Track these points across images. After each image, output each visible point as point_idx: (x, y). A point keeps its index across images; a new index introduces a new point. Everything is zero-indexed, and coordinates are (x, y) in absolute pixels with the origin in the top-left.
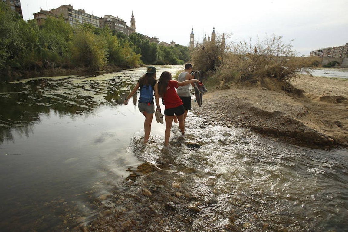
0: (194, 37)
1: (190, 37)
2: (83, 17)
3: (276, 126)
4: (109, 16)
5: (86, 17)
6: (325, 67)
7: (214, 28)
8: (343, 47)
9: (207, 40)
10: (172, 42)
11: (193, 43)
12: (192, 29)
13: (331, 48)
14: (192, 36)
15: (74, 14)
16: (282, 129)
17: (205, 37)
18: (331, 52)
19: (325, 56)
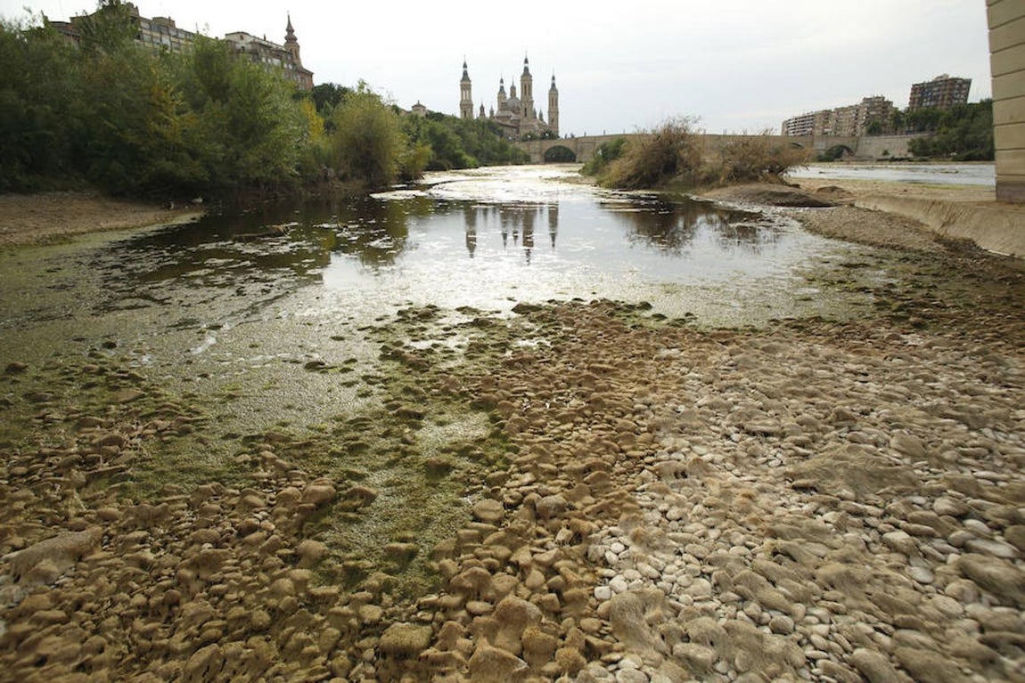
0: (473, 88)
1: (459, 88)
2: (173, 39)
3: (792, 200)
4: (242, 35)
5: (182, 42)
6: (821, 159)
7: (526, 61)
8: (856, 109)
9: (508, 96)
10: (418, 106)
11: (471, 106)
12: (465, 66)
13: (830, 111)
14: (466, 83)
15: (149, 32)
16: (797, 201)
17: (502, 88)
18: (832, 122)
19: (817, 132)
